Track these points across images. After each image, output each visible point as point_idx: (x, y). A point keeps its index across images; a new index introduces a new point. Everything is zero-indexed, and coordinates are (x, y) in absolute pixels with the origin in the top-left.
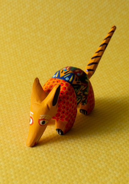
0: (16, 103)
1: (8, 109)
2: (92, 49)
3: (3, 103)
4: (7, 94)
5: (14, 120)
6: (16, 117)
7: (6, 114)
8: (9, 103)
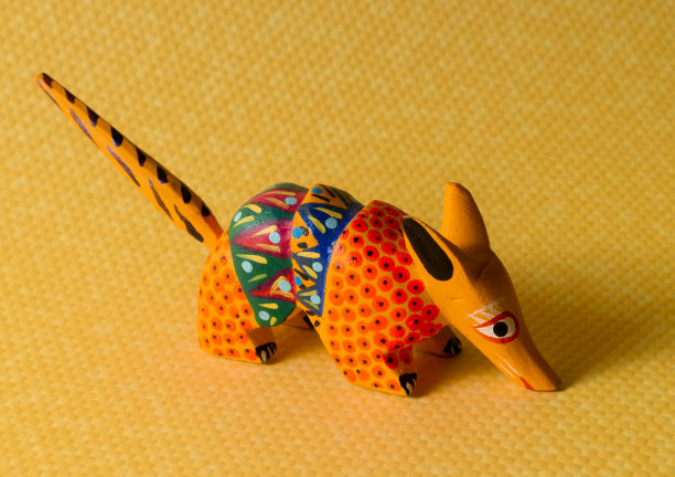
0: (165, 429)
1: (138, 458)
2: (435, 171)
3: (112, 437)
4: (125, 402)
8: (139, 435)
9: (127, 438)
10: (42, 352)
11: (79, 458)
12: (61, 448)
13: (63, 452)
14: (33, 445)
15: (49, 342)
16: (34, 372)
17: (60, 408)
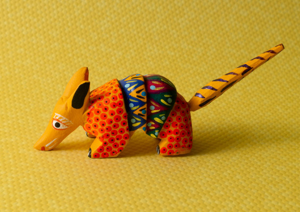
0: (65, 161)
1: (52, 171)
2: (191, 71)
3: (42, 160)
5: (62, 188)
6: (65, 184)
7: (48, 179)
8: (54, 161)
9: (49, 162)
10: (20, 121)
11: (28, 167)
12: (21, 162)
13: (22, 164)
14: (10, 159)
15: (23, 118)
16: (15, 129)
17: (23, 145)
